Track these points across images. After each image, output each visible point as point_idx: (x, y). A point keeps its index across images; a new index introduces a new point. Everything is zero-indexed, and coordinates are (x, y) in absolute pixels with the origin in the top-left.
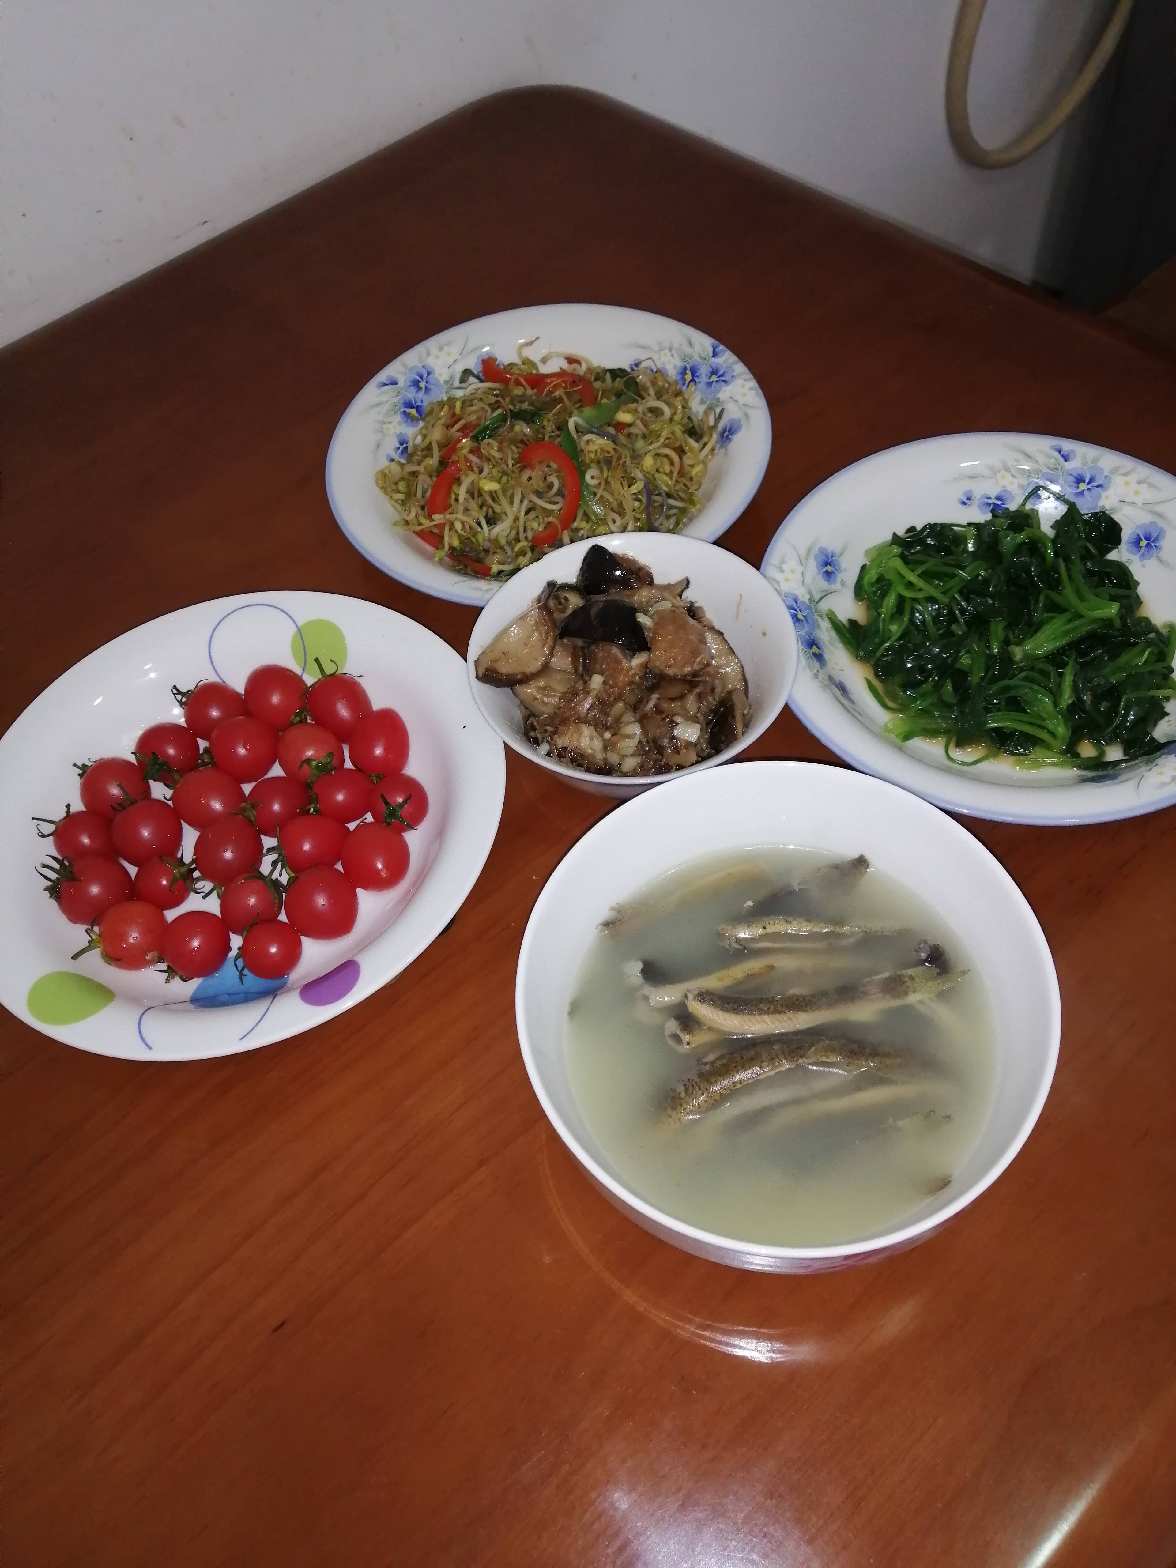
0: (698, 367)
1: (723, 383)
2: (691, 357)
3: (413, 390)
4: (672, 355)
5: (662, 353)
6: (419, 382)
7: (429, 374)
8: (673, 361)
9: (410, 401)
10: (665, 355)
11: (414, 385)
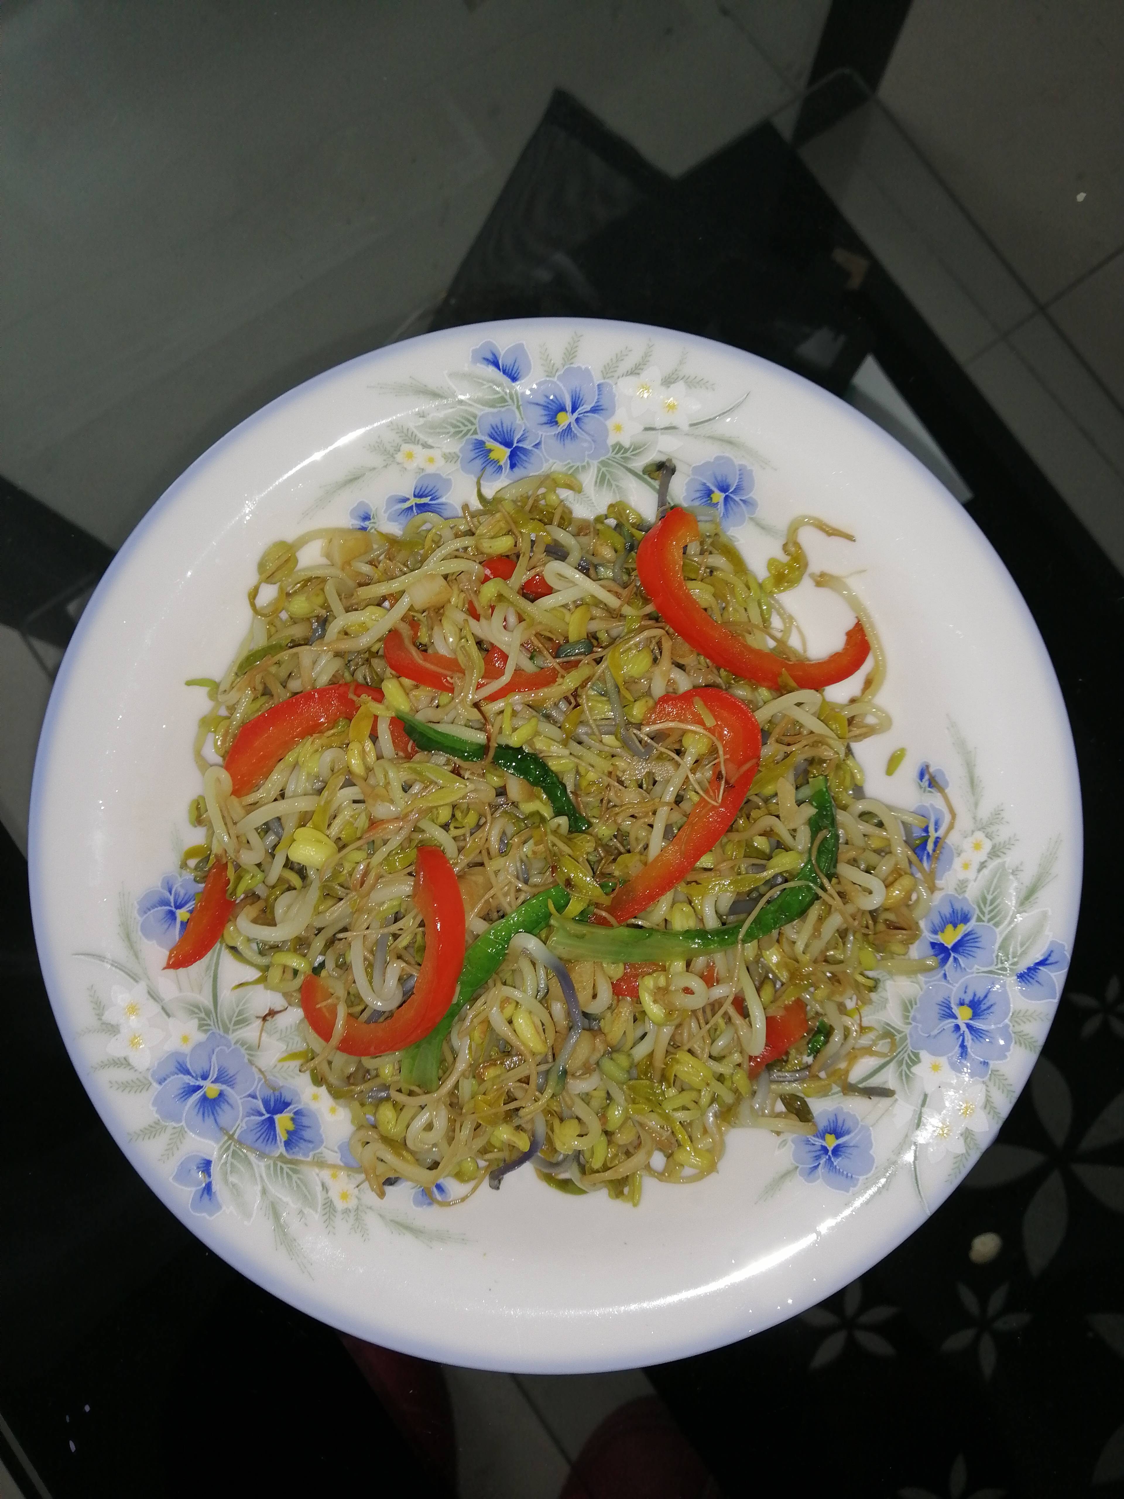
0: (979, 953)
1: (957, 1049)
2: (996, 918)
3: (538, 415)
4: (983, 866)
5: (980, 835)
6: (562, 409)
7: (595, 410)
8: (971, 874)
9: (511, 432)
10: (977, 846)
11: (546, 407)
